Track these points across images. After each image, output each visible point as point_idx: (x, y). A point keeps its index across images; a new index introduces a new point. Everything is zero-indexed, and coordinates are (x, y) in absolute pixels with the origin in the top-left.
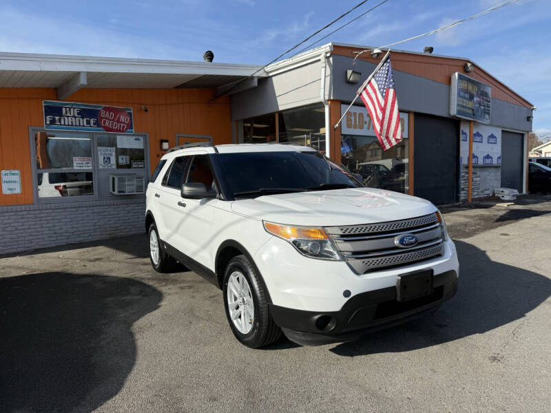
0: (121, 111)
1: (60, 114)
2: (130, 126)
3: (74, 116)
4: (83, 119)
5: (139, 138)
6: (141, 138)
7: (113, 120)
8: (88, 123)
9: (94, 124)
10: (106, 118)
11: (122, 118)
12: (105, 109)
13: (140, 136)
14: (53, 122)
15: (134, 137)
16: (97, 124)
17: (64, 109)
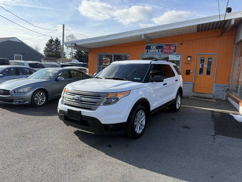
0: (172, 45)
1: (150, 49)
2: (175, 51)
3: (154, 49)
4: (157, 49)
5: (179, 56)
6: (180, 56)
7: (168, 49)
8: (159, 51)
9: (161, 51)
10: (166, 49)
11: (172, 48)
12: (166, 45)
13: (179, 55)
14: (147, 51)
15: (177, 56)
16: (162, 51)
17: (151, 47)
